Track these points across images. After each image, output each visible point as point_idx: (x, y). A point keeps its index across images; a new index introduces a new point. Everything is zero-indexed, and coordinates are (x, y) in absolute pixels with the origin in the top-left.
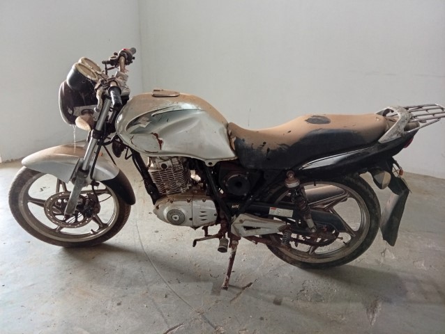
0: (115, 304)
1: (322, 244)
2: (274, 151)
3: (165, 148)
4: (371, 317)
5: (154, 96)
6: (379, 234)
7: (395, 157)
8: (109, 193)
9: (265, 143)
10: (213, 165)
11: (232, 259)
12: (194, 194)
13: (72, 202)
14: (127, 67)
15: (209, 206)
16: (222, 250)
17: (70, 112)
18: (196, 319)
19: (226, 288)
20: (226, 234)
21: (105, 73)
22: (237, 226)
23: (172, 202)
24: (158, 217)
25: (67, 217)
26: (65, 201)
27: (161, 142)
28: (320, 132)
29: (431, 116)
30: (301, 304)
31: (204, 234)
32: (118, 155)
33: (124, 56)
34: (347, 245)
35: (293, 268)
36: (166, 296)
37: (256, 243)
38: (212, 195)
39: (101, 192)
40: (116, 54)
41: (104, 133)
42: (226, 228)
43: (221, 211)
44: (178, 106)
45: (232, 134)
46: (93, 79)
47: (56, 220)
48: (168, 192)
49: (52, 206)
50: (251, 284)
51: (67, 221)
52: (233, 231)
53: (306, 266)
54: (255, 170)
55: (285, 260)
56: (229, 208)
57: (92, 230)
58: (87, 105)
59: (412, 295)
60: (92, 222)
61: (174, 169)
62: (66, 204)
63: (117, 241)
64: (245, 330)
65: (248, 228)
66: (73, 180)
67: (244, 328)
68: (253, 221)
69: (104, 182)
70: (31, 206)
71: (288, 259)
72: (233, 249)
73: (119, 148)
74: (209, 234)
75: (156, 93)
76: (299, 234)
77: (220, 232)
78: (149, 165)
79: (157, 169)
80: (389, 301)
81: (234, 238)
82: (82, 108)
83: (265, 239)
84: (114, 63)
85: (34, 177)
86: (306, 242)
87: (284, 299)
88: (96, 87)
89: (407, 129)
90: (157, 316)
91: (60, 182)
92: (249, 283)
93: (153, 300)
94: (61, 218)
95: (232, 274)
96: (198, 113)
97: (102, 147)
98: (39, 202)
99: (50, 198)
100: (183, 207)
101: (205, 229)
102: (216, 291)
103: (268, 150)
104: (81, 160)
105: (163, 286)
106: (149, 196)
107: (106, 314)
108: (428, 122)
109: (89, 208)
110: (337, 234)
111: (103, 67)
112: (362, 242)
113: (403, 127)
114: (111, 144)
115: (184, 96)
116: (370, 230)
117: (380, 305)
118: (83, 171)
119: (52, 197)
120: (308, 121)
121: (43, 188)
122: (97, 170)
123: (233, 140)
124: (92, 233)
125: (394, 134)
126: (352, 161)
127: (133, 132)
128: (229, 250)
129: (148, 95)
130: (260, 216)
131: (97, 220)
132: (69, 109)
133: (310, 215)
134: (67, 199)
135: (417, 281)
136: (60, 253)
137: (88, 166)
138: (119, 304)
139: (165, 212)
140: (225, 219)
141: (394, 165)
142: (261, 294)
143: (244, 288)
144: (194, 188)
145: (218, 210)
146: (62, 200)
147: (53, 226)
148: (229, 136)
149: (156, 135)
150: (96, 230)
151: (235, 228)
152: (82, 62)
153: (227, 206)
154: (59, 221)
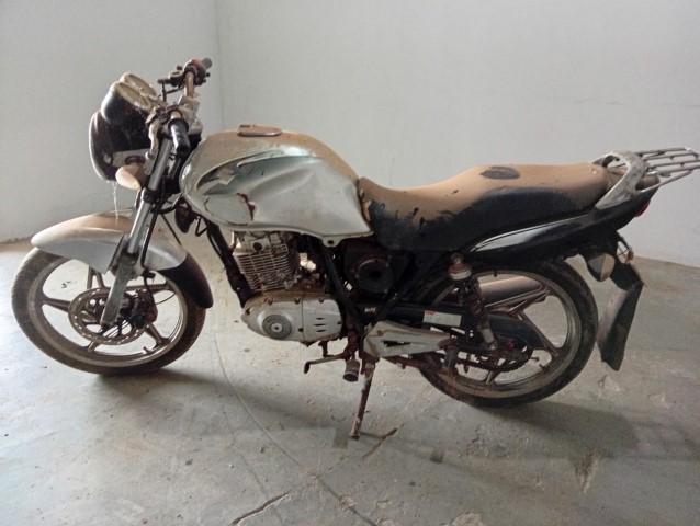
0: (183, 462)
1: (506, 368)
2: (431, 223)
3: (259, 217)
4: (582, 481)
5: (241, 135)
6: (596, 353)
7: (621, 232)
8: (171, 289)
9: (416, 210)
10: (336, 243)
11: (365, 393)
12: (304, 289)
13: (112, 305)
14: (198, 89)
15: (329, 309)
16: (350, 377)
17: (108, 160)
18: (309, 485)
19: (356, 437)
20: (357, 353)
21: (162, 98)
22: (373, 340)
23: (270, 303)
24: (249, 327)
25: (106, 328)
26: (101, 302)
27: (252, 209)
28: (503, 192)
29: (678, 167)
30: (472, 461)
31: (322, 353)
32: (184, 229)
33: (192, 70)
34: (546, 370)
35: (460, 405)
36: (263, 451)
37: (404, 368)
38: (333, 292)
39: (158, 288)
40: (179, 68)
41: (162, 193)
42: (356, 344)
43: (349, 318)
44: (278, 151)
45: (365, 195)
46: (143, 107)
47: (88, 332)
48: (264, 288)
49: (80, 310)
50: (395, 430)
51: (105, 335)
52: (367, 348)
53: (481, 403)
54: (402, 252)
55: (448, 393)
56: (361, 312)
57: (145, 348)
58: (134, 149)
59: (646, 447)
60: (145, 335)
61: (274, 251)
62: (103, 307)
63: (185, 366)
64: (387, 501)
65: (390, 344)
66: (114, 269)
67: (385, 498)
68: (397, 332)
69: (163, 272)
70: (47, 309)
71: (453, 392)
72: (367, 376)
73: (186, 217)
74: (329, 353)
75: (244, 130)
76: (470, 352)
77: (346, 349)
78: (235, 245)
79: (247, 251)
80: (610, 456)
81: (370, 360)
82: (126, 154)
83: (418, 360)
84: (177, 82)
85: (52, 265)
86: (481, 365)
87: (448, 454)
88: (148, 120)
89: (640, 186)
90: (248, 481)
91: (92, 272)
92: (392, 429)
93: (242, 456)
94: (96, 329)
95: (365, 415)
96: (311, 162)
97: (159, 217)
98: (61, 305)
99: (76, 299)
100: (289, 311)
101: (324, 345)
102: (340, 442)
103: (422, 220)
104: (126, 238)
105: (258, 434)
106: (235, 295)
107: (169, 479)
108: (674, 175)
109: (140, 313)
110: (529, 353)
111: (159, 89)
112: (569, 364)
113: (634, 183)
114: (174, 212)
115: (289, 136)
116: (581, 346)
117: (596, 462)
118: (129, 255)
119: (80, 295)
120: (483, 174)
121: (68, 281)
122: (152, 254)
123: (367, 205)
124: (144, 352)
125: (621, 194)
126: (554, 238)
127: (209, 193)
128: (362, 378)
129: (232, 134)
130: (408, 325)
131: (153, 333)
132: (106, 156)
133: (488, 324)
134: (105, 299)
135: (653, 425)
136: (95, 385)
137: (137, 247)
138: (189, 463)
139: (260, 319)
140: (354, 329)
141: (620, 244)
142: (412, 446)
143: (384, 437)
144: (306, 281)
145: (344, 316)
146: (97, 301)
147: (84, 342)
148: (361, 199)
149: (244, 196)
150: (151, 348)
151: (370, 344)
152: (126, 81)
153: (358, 310)
154: (93, 334)
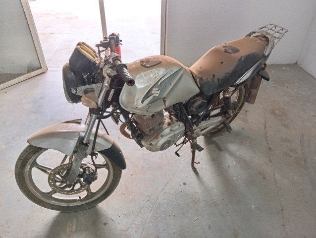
2: (222, 79)
9: (214, 75)
10: (187, 101)
45: (195, 76)
57: (80, 197)
103: (218, 80)
123: (198, 80)
139: (159, 145)
148: (195, 79)
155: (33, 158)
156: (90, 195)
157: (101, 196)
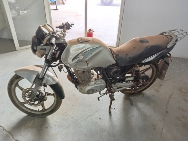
2: (132, 58)
15: (103, 83)
43: (107, 84)
44: (94, 46)
48: (84, 81)
57: (38, 109)
61: (88, 72)
68: (121, 85)
79: (80, 74)
101: (100, 92)
103: (129, 58)
148: (113, 55)
151: (114, 89)
154: (26, 100)
155: (16, 81)
156: (44, 110)
157: (49, 112)
